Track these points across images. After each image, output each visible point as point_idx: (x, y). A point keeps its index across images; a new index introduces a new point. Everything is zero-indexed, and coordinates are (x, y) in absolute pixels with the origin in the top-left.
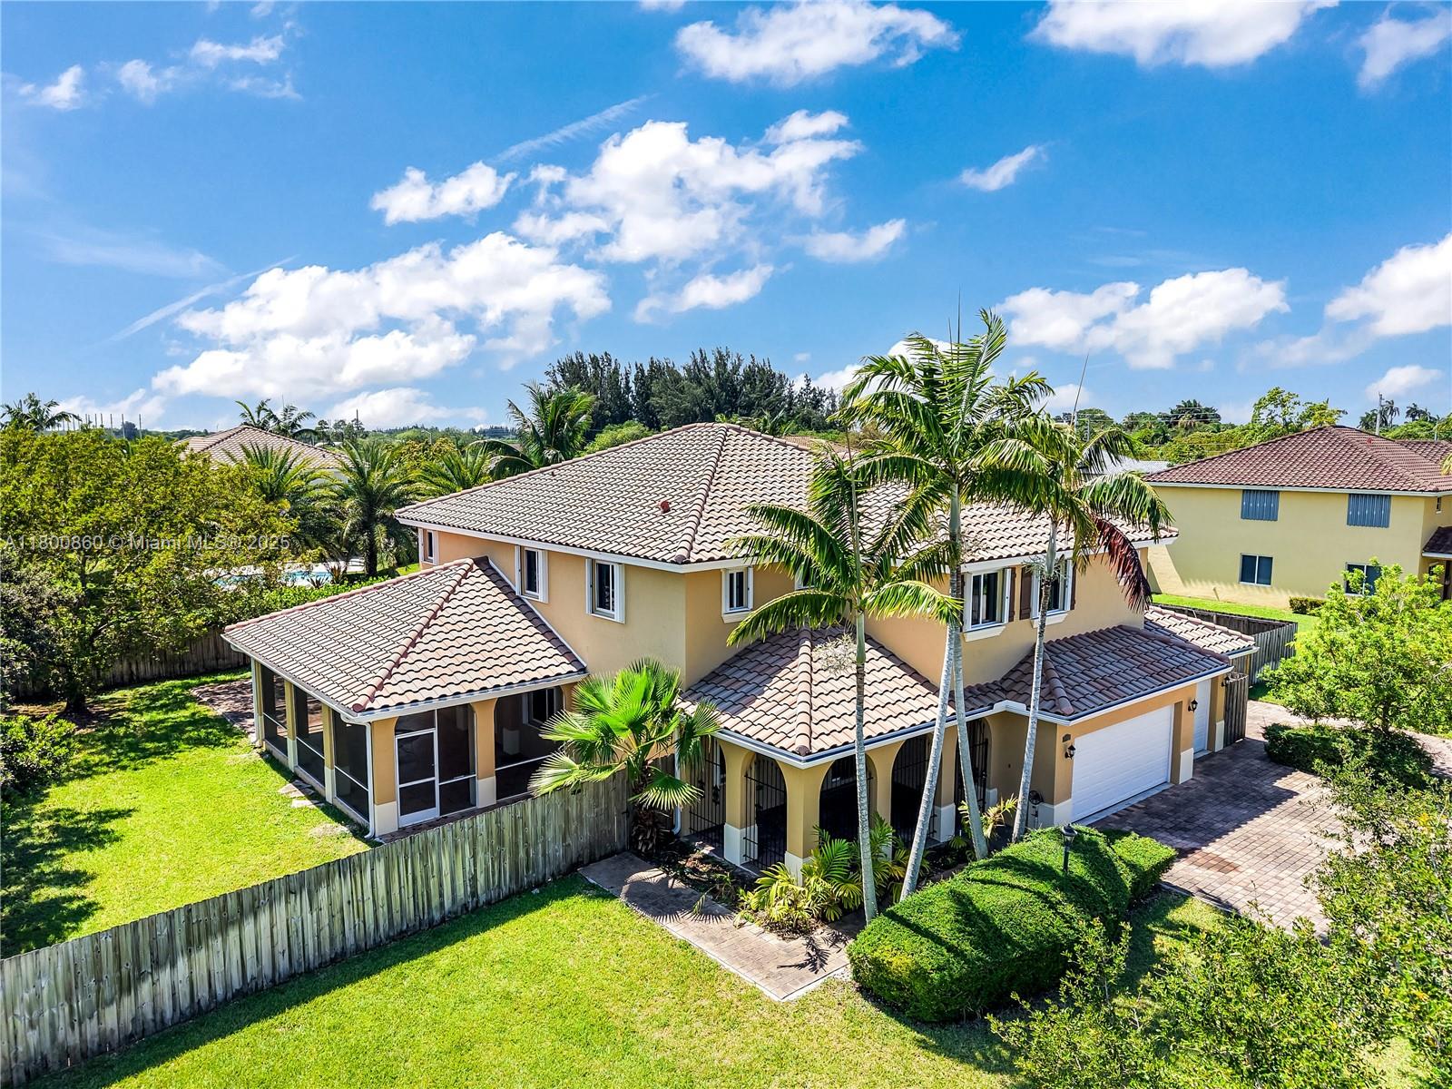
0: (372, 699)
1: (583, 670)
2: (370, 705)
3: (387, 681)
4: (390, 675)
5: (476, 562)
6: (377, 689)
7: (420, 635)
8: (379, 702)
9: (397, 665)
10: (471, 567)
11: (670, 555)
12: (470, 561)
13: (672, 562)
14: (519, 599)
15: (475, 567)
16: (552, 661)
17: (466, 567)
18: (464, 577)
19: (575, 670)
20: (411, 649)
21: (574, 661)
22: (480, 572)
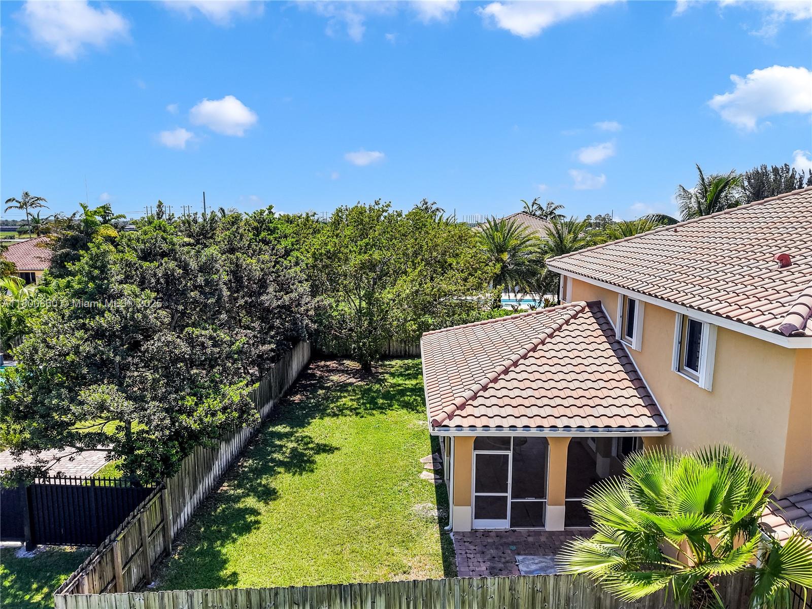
0: (450, 416)
1: (664, 426)
2: (446, 423)
3: (470, 402)
4: (474, 397)
5: (589, 305)
6: (458, 408)
7: (515, 364)
8: (457, 421)
9: (485, 388)
10: (583, 309)
11: (775, 321)
12: (583, 304)
13: (775, 331)
14: (619, 343)
15: (587, 309)
16: (633, 411)
17: (578, 309)
18: (574, 317)
19: (654, 425)
20: (502, 376)
21: (657, 415)
22: (590, 314)
